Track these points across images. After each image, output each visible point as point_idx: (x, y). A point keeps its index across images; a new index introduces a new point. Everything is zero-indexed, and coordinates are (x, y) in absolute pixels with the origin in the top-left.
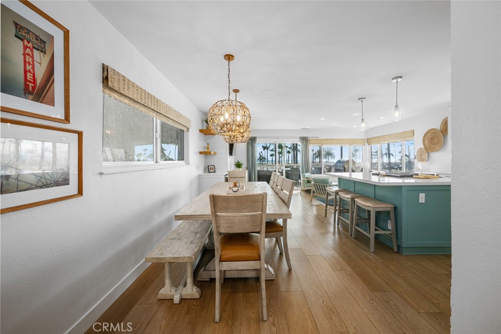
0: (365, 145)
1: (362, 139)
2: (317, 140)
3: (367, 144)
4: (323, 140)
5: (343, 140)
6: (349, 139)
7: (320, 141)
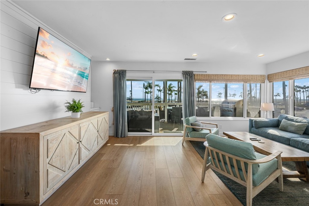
0: (264, 82)
1: (261, 76)
2: (204, 75)
3: (268, 81)
4: (212, 76)
5: (237, 77)
6: (245, 75)
7: (208, 77)
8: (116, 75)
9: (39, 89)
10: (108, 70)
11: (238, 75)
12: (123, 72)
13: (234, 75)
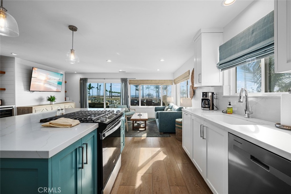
1: (170, 80)
2: (135, 80)
3: (174, 84)
4: (140, 81)
5: (155, 81)
6: (160, 80)
7: (137, 82)
8: (82, 81)
9: (34, 91)
10: (77, 79)
11: (156, 80)
12: (85, 79)
13: (153, 80)
